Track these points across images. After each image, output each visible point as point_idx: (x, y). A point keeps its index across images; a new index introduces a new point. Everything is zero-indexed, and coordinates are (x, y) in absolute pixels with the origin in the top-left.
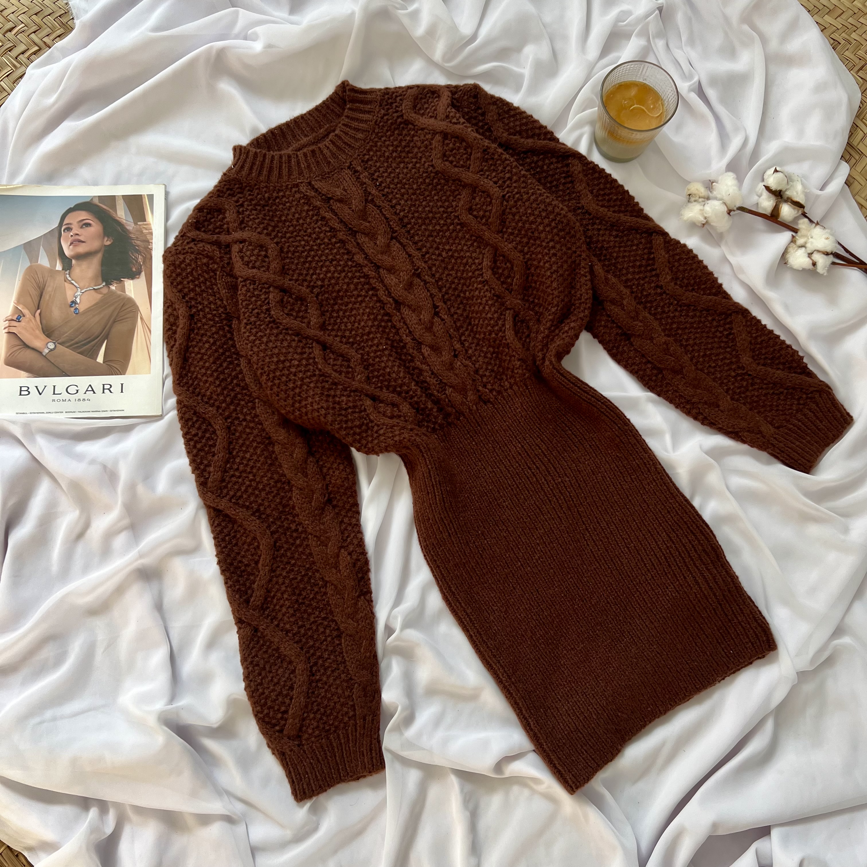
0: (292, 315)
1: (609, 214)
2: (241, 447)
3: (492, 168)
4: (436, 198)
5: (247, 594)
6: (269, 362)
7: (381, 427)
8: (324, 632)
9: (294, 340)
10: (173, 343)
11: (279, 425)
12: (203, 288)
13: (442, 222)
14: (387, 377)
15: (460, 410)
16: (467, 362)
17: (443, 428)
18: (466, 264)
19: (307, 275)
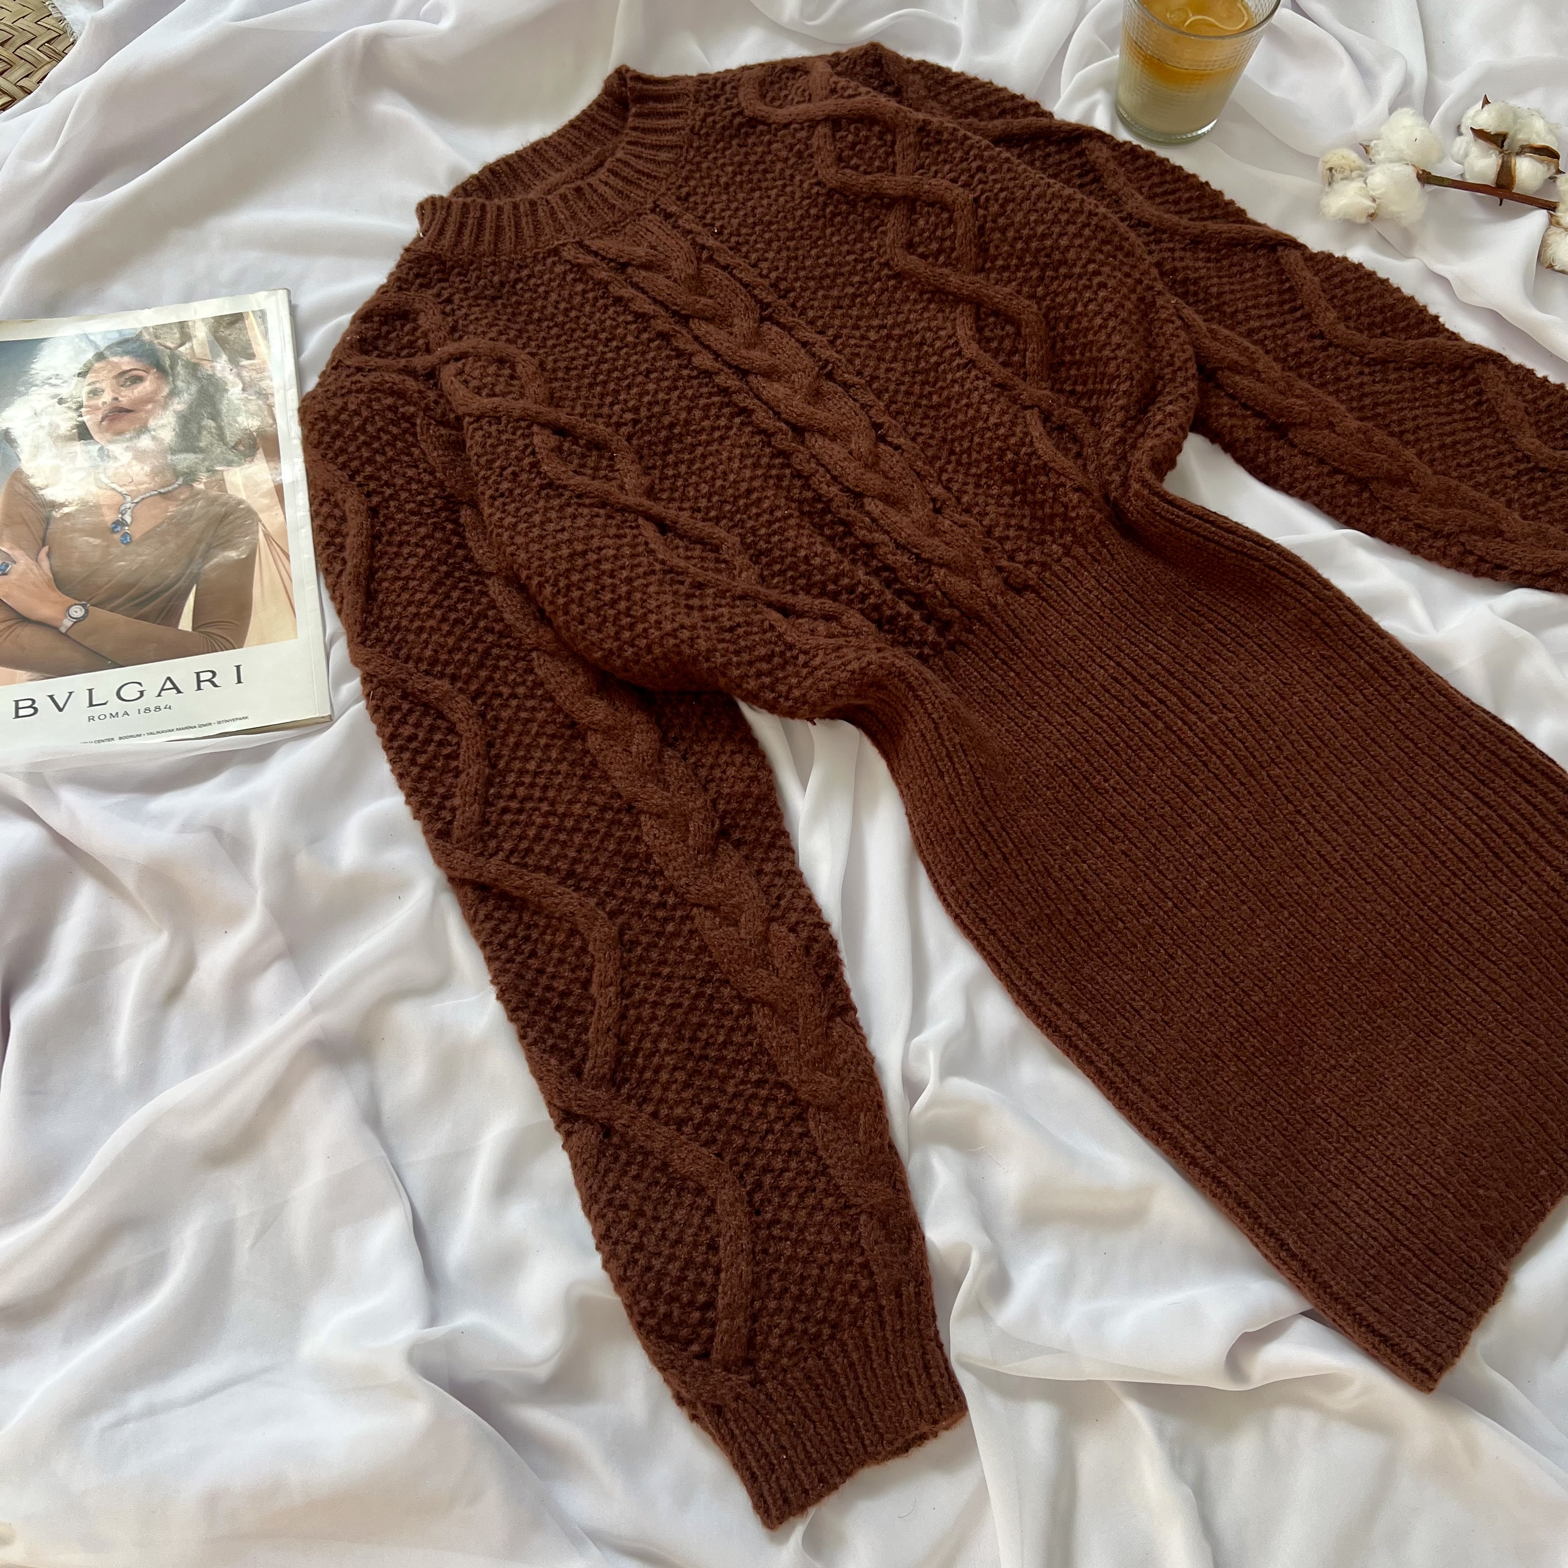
0: (585, 473)
1: (1184, 222)
2: (514, 750)
3: (942, 157)
4: (834, 239)
5: (573, 1056)
6: (554, 559)
7: (813, 653)
8: (763, 1115)
9: (598, 516)
10: (338, 567)
11: (590, 693)
12: (390, 454)
13: (856, 279)
14: (803, 568)
15: (970, 609)
16: (965, 518)
17: (942, 652)
18: (921, 344)
19: (600, 406)
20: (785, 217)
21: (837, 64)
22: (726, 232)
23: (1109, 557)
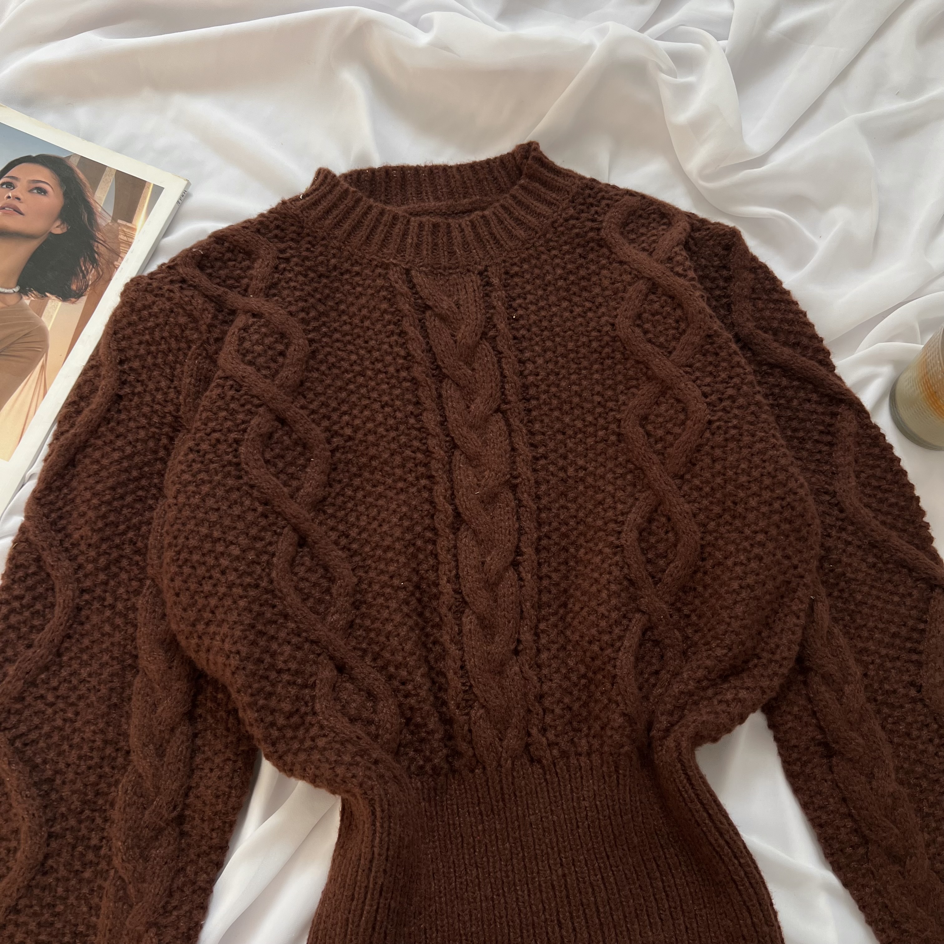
0: (275, 465)
1: (875, 523)
4: (596, 376)
6: (193, 531)
7: (325, 731)
10: (68, 427)
11: (160, 644)
13: (590, 418)
14: (382, 639)
15: (481, 756)
16: (531, 673)
17: (439, 775)
18: (600, 503)
19: (335, 410)
20: (571, 337)
22: (522, 322)
23: (614, 784)
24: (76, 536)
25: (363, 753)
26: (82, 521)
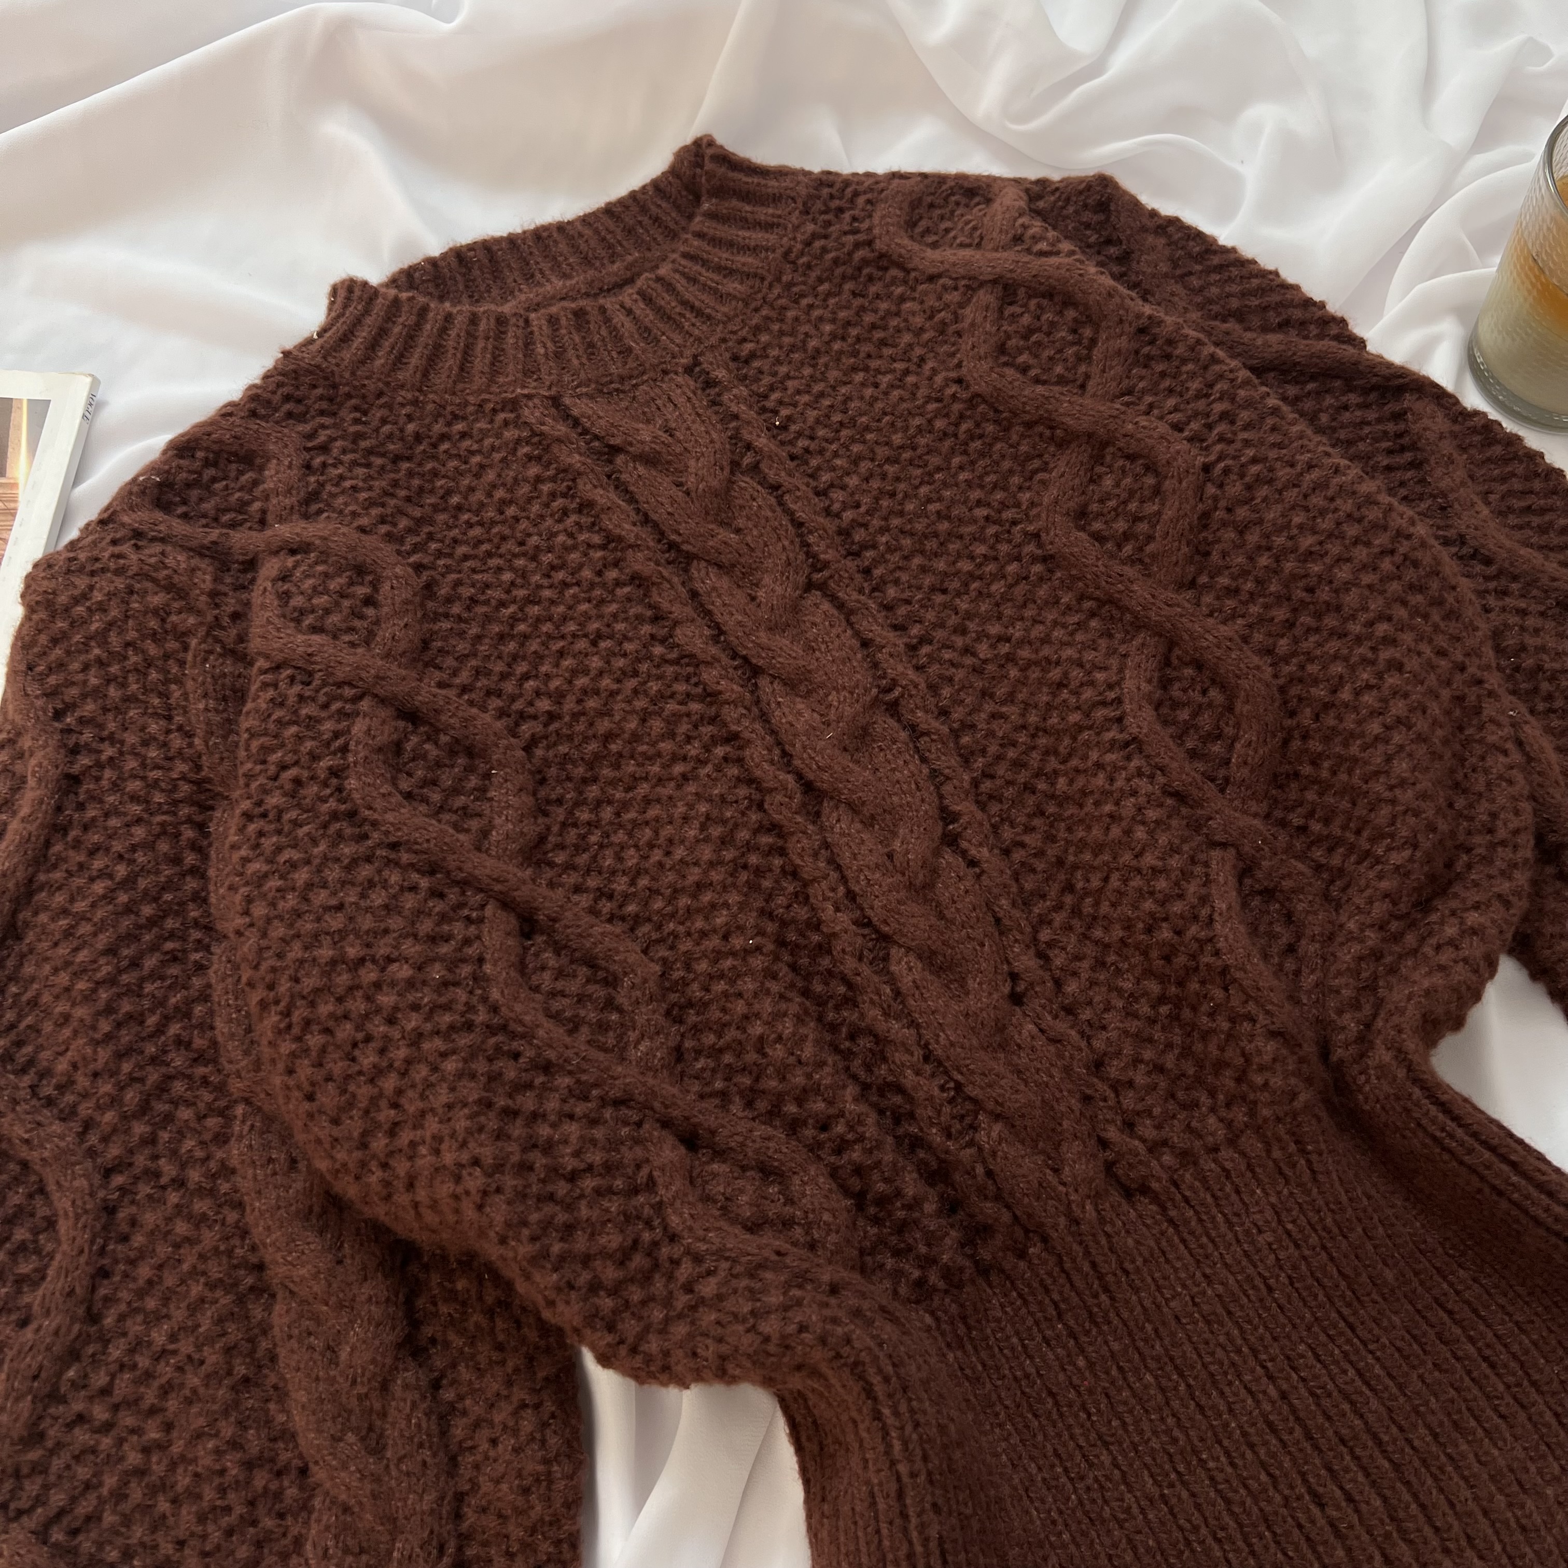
0: (425, 800)
1: (1552, 568)
2: (141, 1294)
3: (1167, 383)
4: (963, 476)
6: (302, 962)
7: (708, 1264)
9: (414, 889)
12: (134, 688)
13: (981, 549)
15: (1030, 1216)
16: (1061, 1026)
17: (960, 1286)
19: (504, 677)
20: (893, 424)
21: (1040, 197)
22: (793, 428)
23: (1307, 1176)
24: (62, 1066)
25: (801, 1279)
26: (67, 1032)
